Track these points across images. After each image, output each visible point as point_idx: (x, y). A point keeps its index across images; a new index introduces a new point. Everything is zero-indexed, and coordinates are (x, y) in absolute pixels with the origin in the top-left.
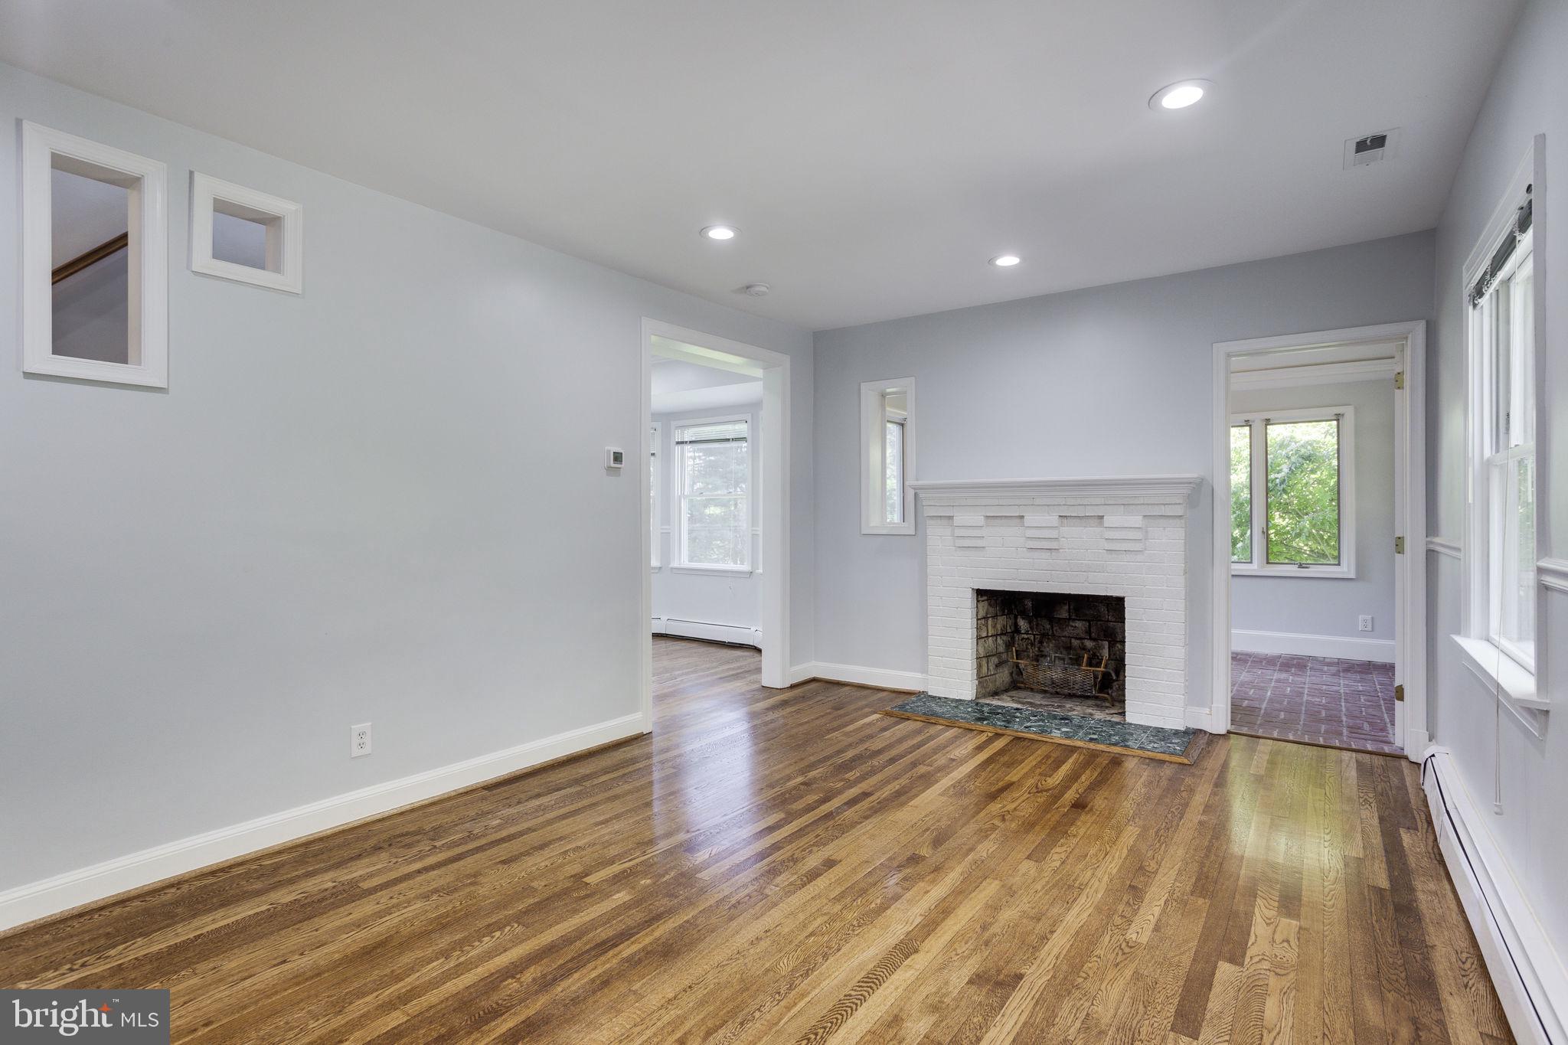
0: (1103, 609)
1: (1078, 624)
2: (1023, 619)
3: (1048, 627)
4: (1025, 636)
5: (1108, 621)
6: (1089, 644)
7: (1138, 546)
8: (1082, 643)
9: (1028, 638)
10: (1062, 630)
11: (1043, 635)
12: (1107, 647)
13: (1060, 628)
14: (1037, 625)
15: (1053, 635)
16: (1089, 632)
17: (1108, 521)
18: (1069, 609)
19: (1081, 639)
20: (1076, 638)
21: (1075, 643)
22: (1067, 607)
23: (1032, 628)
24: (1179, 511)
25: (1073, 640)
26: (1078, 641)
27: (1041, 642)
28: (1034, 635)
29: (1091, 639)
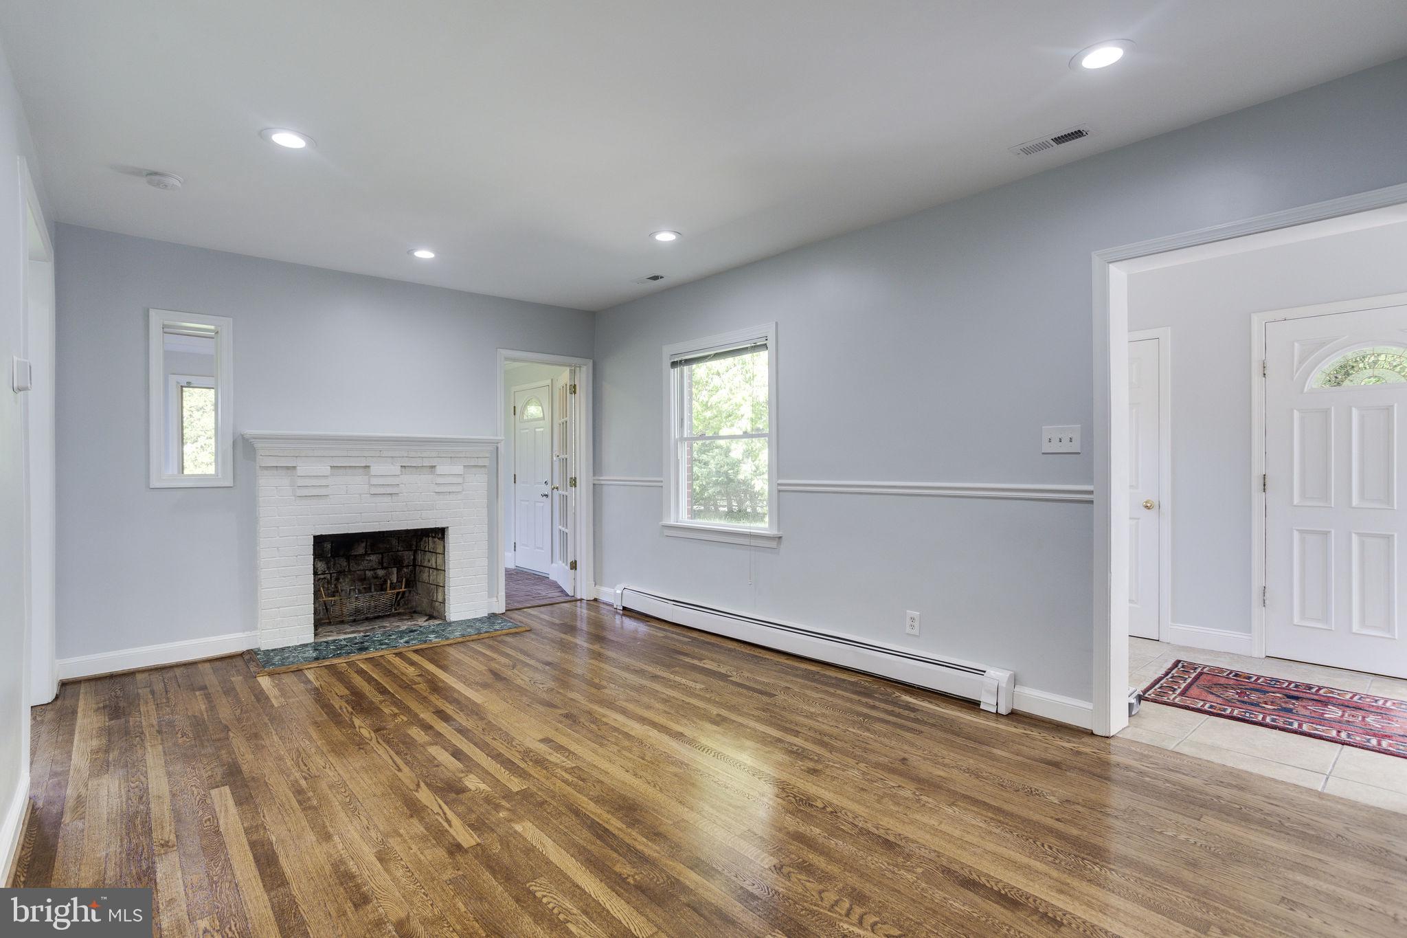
0: (394, 542)
1: (373, 558)
2: (320, 561)
3: (345, 564)
4: (322, 576)
5: (398, 551)
6: (381, 573)
7: (458, 489)
8: (375, 573)
9: (325, 578)
10: (358, 565)
11: (339, 573)
12: (395, 572)
13: (356, 564)
14: (334, 565)
15: (350, 571)
16: (381, 563)
17: (439, 470)
18: (366, 545)
19: (374, 569)
20: (370, 570)
21: (369, 574)
22: (364, 545)
23: (329, 568)
24: (486, 462)
25: (367, 572)
26: (372, 572)
27: (337, 579)
28: (331, 574)
29: (383, 568)
